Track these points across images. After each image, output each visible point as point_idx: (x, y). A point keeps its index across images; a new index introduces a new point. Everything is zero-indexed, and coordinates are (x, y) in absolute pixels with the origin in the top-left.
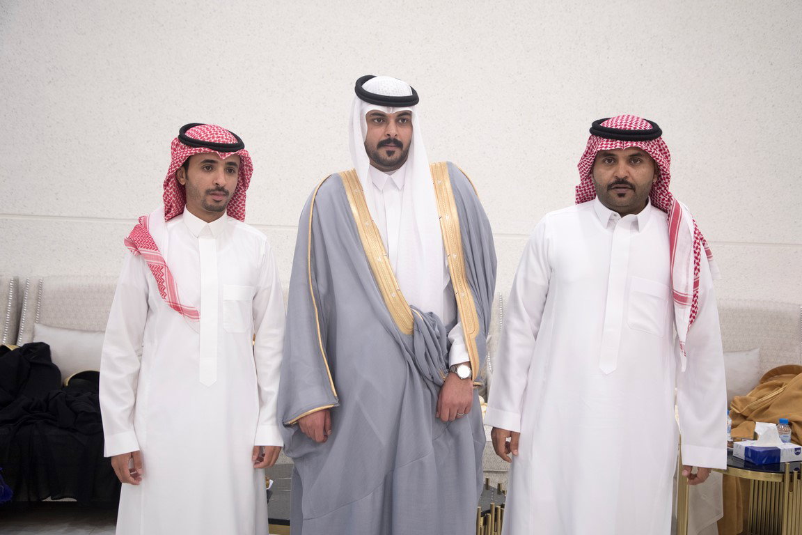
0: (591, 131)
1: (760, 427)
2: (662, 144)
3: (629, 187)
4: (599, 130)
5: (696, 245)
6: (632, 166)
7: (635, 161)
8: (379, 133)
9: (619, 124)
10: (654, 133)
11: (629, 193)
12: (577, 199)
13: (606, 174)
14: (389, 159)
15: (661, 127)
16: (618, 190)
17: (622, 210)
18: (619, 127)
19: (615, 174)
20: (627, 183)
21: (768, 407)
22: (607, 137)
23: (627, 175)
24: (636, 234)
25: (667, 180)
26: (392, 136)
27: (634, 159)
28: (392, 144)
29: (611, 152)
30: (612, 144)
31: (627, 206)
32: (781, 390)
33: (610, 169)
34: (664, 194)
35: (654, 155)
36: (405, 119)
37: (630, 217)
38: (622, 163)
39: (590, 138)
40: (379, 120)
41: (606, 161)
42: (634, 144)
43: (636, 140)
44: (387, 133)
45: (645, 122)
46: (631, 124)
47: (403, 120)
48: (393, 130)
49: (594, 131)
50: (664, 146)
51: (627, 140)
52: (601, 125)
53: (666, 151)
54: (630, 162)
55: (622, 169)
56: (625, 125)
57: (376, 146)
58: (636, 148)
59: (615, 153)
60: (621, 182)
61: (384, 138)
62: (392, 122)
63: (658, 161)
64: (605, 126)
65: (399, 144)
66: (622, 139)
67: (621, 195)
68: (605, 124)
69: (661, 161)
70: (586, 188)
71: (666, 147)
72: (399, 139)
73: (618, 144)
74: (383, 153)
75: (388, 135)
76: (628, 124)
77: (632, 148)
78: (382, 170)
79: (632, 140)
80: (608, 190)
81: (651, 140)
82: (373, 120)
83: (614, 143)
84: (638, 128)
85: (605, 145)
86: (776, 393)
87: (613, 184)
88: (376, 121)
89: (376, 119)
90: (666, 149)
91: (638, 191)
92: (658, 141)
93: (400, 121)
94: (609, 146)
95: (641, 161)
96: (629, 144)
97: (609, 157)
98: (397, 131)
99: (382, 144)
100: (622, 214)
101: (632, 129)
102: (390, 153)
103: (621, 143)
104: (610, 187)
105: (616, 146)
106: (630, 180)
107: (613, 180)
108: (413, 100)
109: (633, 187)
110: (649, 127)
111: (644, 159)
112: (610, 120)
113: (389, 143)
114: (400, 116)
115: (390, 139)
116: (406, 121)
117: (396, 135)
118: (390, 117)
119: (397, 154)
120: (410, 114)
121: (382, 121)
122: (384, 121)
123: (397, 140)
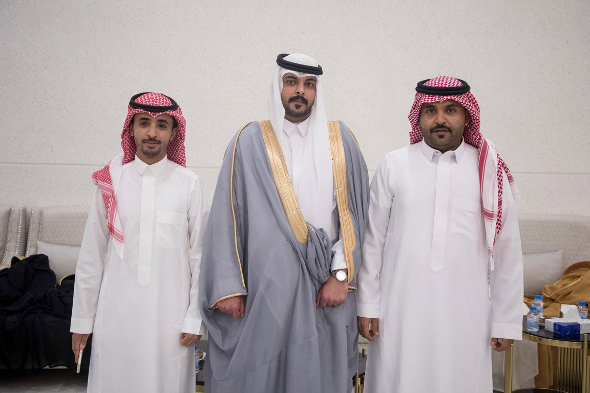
0: (417, 89)
1: (565, 308)
2: (470, 97)
3: (447, 130)
4: (422, 88)
5: (500, 173)
6: (449, 114)
7: (451, 111)
8: (291, 91)
9: (437, 83)
10: (464, 89)
11: (447, 135)
12: (411, 141)
13: (429, 121)
14: (297, 111)
15: (469, 84)
16: (439, 133)
17: (442, 148)
18: (437, 86)
19: (436, 121)
20: (445, 127)
21: (570, 293)
22: (429, 94)
23: (445, 121)
24: (454, 165)
25: (477, 124)
26: (300, 94)
27: (449, 109)
28: (300, 100)
29: (432, 105)
30: (432, 99)
31: (446, 145)
32: (579, 280)
33: (432, 117)
34: (476, 134)
35: (465, 105)
37: (450, 153)
38: (441, 112)
39: (416, 95)
40: (291, 82)
41: (429, 112)
42: (449, 98)
43: (450, 95)
44: (297, 91)
45: (457, 81)
46: (446, 83)
47: (309, 84)
48: (301, 89)
49: (418, 89)
50: (472, 98)
51: (443, 95)
52: (424, 84)
53: (474, 101)
54: (447, 111)
55: (441, 117)
56: (442, 84)
57: (288, 101)
58: (451, 100)
59: (434, 105)
60: (440, 127)
61: (295, 95)
62: (301, 84)
63: (469, 110)
64: (427, 85)
65: (305, 101)
66: (440, 95)
67: (441, 137)
68: (427, 84)
69: (471, 110)
70: (417, 133)
71: (474, 98)
72: (305, 97)
73: (437, 98)
75: (298, 93)
76: (444, 83)
77: (447, 100)
78: (292, 121)
79: (447, 95)
80: (431, 133)
81: (462, 94)
82: (287, 81)
83: (434, 97)
84: (451, 86)
85: (427, 99)
86: (575, 282)
87: (434, 128)
89: (289, 81)
90: (474, 100)
91: (454, 133)
92: (467, 95)
93: (307, 84)
94: (430, 100)
95: (455, 111)
96: (445, 97)
97: (431, 109)
98: (305, 91)
99: (292, 100)
100: (443, 151)
101: (447, 86)
102: (298, 107)
103: (439, 97)
104: (432, 130)
105: (435, 100)
106: (447, 125)
107: (435, 125)
109: (450, 130)
110: (460, 84)
111: (457, 108)
112: (431, 81)
113: (298, 99)
114: (308, 80)
115: (298, 96)
116: (311, 85)
117: (303, 94)
118: (300, 80)
119: (303, 108)
120: (315, 80)
121: (293, 83)
122: (295, 83)
123: (303, 97)
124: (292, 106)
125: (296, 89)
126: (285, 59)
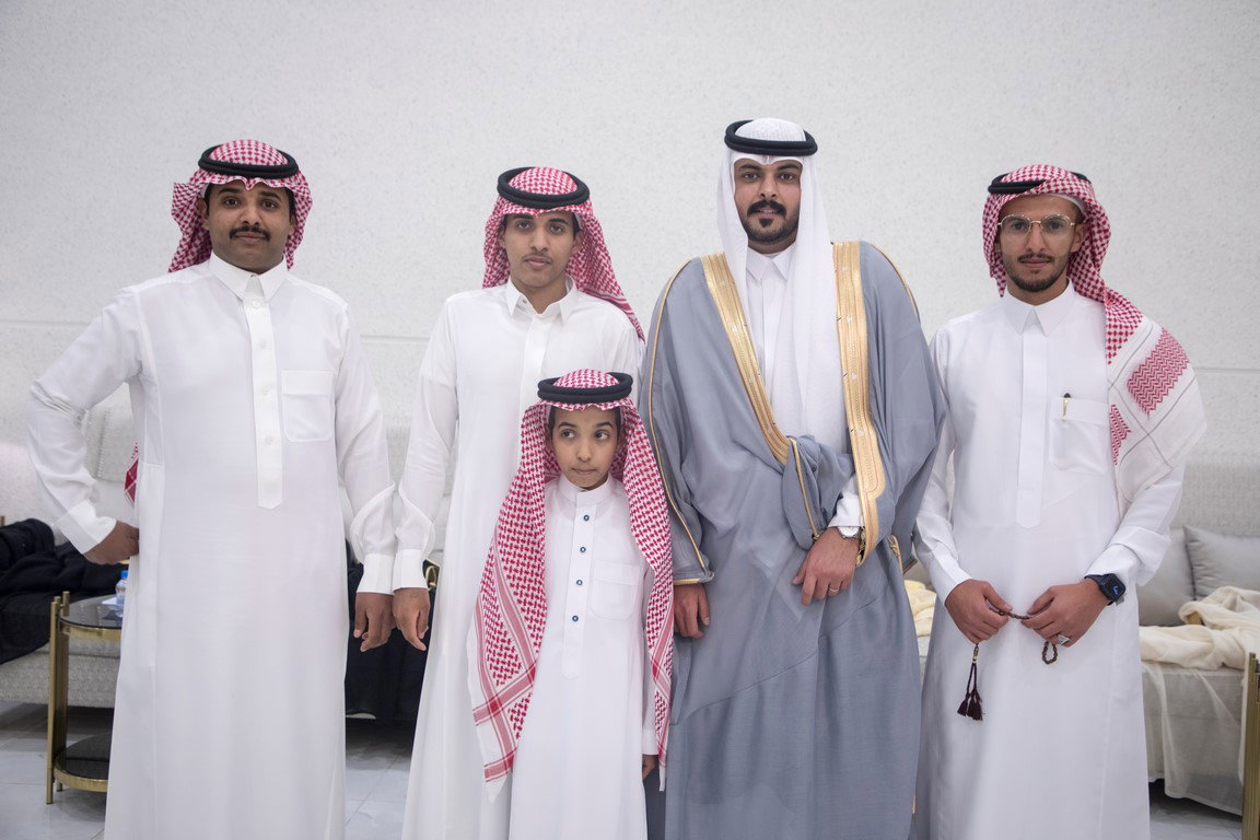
8: (751, 192)
14: (763, 230)
26: (768, 197)
28: (768, 208)
36: (789, 175)
40: (750, 176)
44: (761, 192)
47: (787, 176)
48: (769, 187)
57: (745, 211)
61: (757, 200)
62: (770, 176)
65: (780, 210)
72: (779, 201)
75: (763, 195)
78: (761, 252)
82: (743, 176)
88: (747, 176)
89: (747, 174)
93: (782, 177)
98: (777, 189)
99: (754, 209)
102: (765, 222)
108: (807, 147)
113: (764, 206)
114: (782, 168)
115: (765, 201)
116: (790, 177)
117: (774, 195)
118: (766, 169)
119: (778, 223)
120: (799, 167)
121: (755, 176)
122: (758, 176)
123: (775, 203)
124: (755, 222)
125: (760, 188)
126: (741, 132)
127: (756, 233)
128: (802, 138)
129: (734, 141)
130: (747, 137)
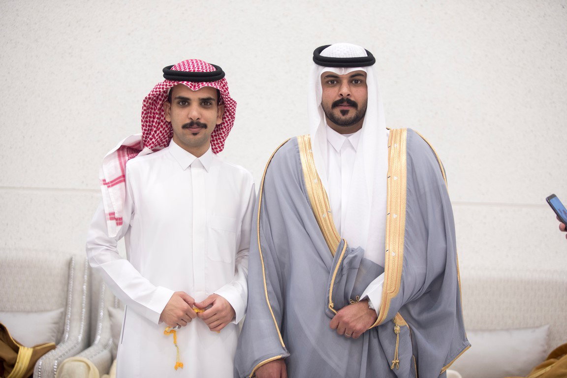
8: (334, 94)
14: (343, 118)
26: (345, 95)
28: (345, 104)
36: (359, 80)
40: (332, 82)
44: (340, 93)
47: (356, 81)
48: (345, 90)
57: (331, 106)
61: (338, 98)
62: (345, 82)
65: (354, 104)
72: (352, 99)
74: (337, 112)
75: (341, 95)
78: (341, 132)
82: (327, 82)
88: (330, 83)
89: (330, 81)
93: (354, 82)
98: (350, 91)
99: (336, 104)
102: (344, 113)
108: (369, 61)
113: (342, 102)
114: (353, 76)
115: (343, 99)
116: (359, 82)
117: (348, 95)
118: (343, 78)
119: (352, 113)
120: (364, 75)
121: (335, 82)
122: (337, 82)
123: (350, 100)
126: (324, 54)
127: (338, 119)
128: (364, 55)
129: (319, 60)
130: (329, 56)
